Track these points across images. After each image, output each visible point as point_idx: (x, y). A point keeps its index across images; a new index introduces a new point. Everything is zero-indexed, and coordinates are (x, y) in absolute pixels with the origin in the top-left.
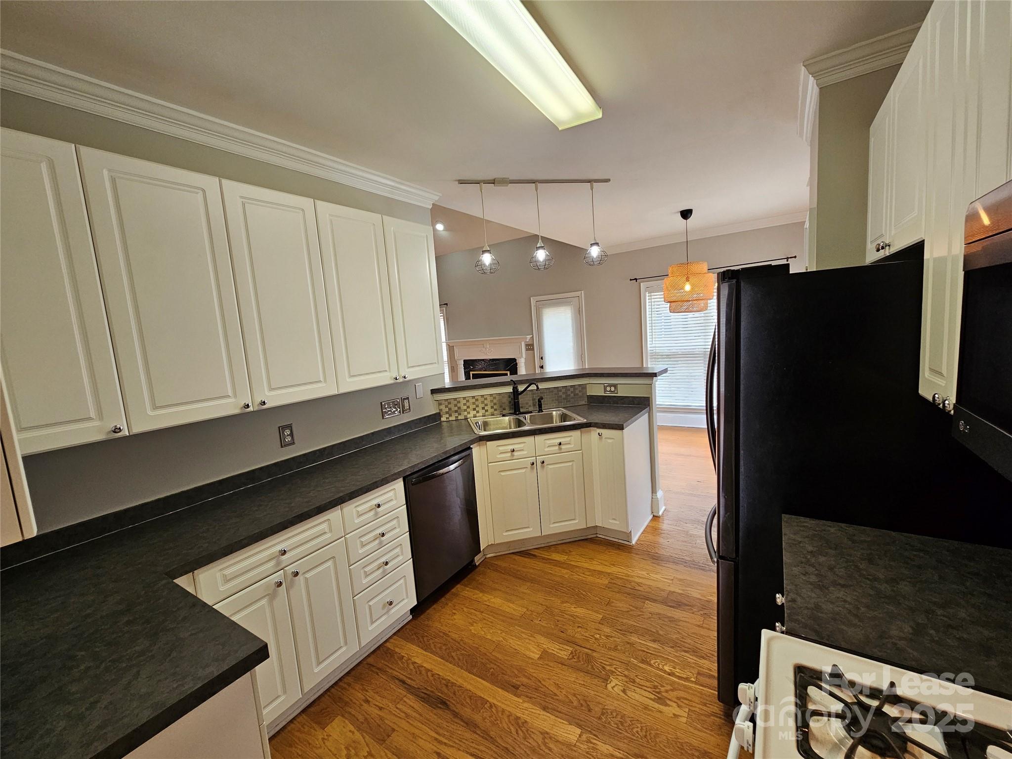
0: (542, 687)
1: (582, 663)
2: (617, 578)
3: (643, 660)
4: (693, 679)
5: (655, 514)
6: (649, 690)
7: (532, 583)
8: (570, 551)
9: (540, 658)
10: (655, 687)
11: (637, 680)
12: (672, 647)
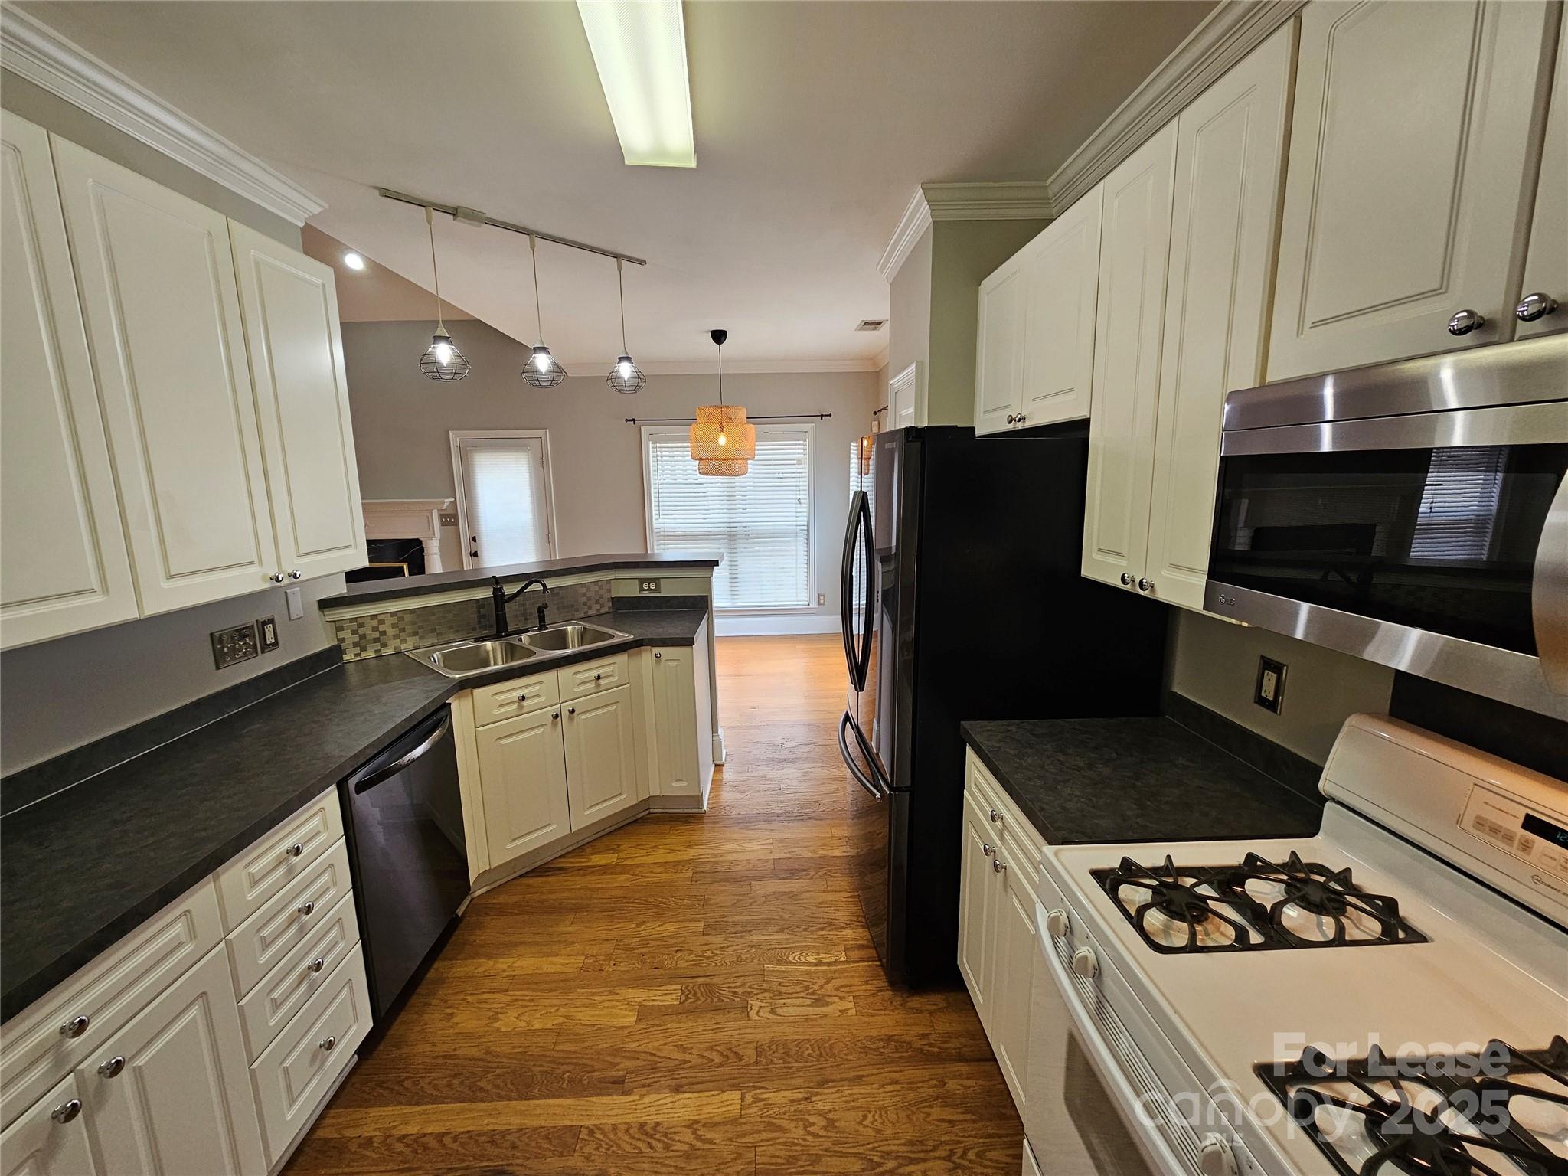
0: (660, 1060)
1: (703, 999)
2: (703, 863)
3: (779, 960)
4: (843, 959)
5: (718, 762)
6: (802, 994)
7: (576, 913)
8: (619, 846)
9: (639, 1020)
10: (807, 988)
11: (783, 989)
12: (805, 930)
